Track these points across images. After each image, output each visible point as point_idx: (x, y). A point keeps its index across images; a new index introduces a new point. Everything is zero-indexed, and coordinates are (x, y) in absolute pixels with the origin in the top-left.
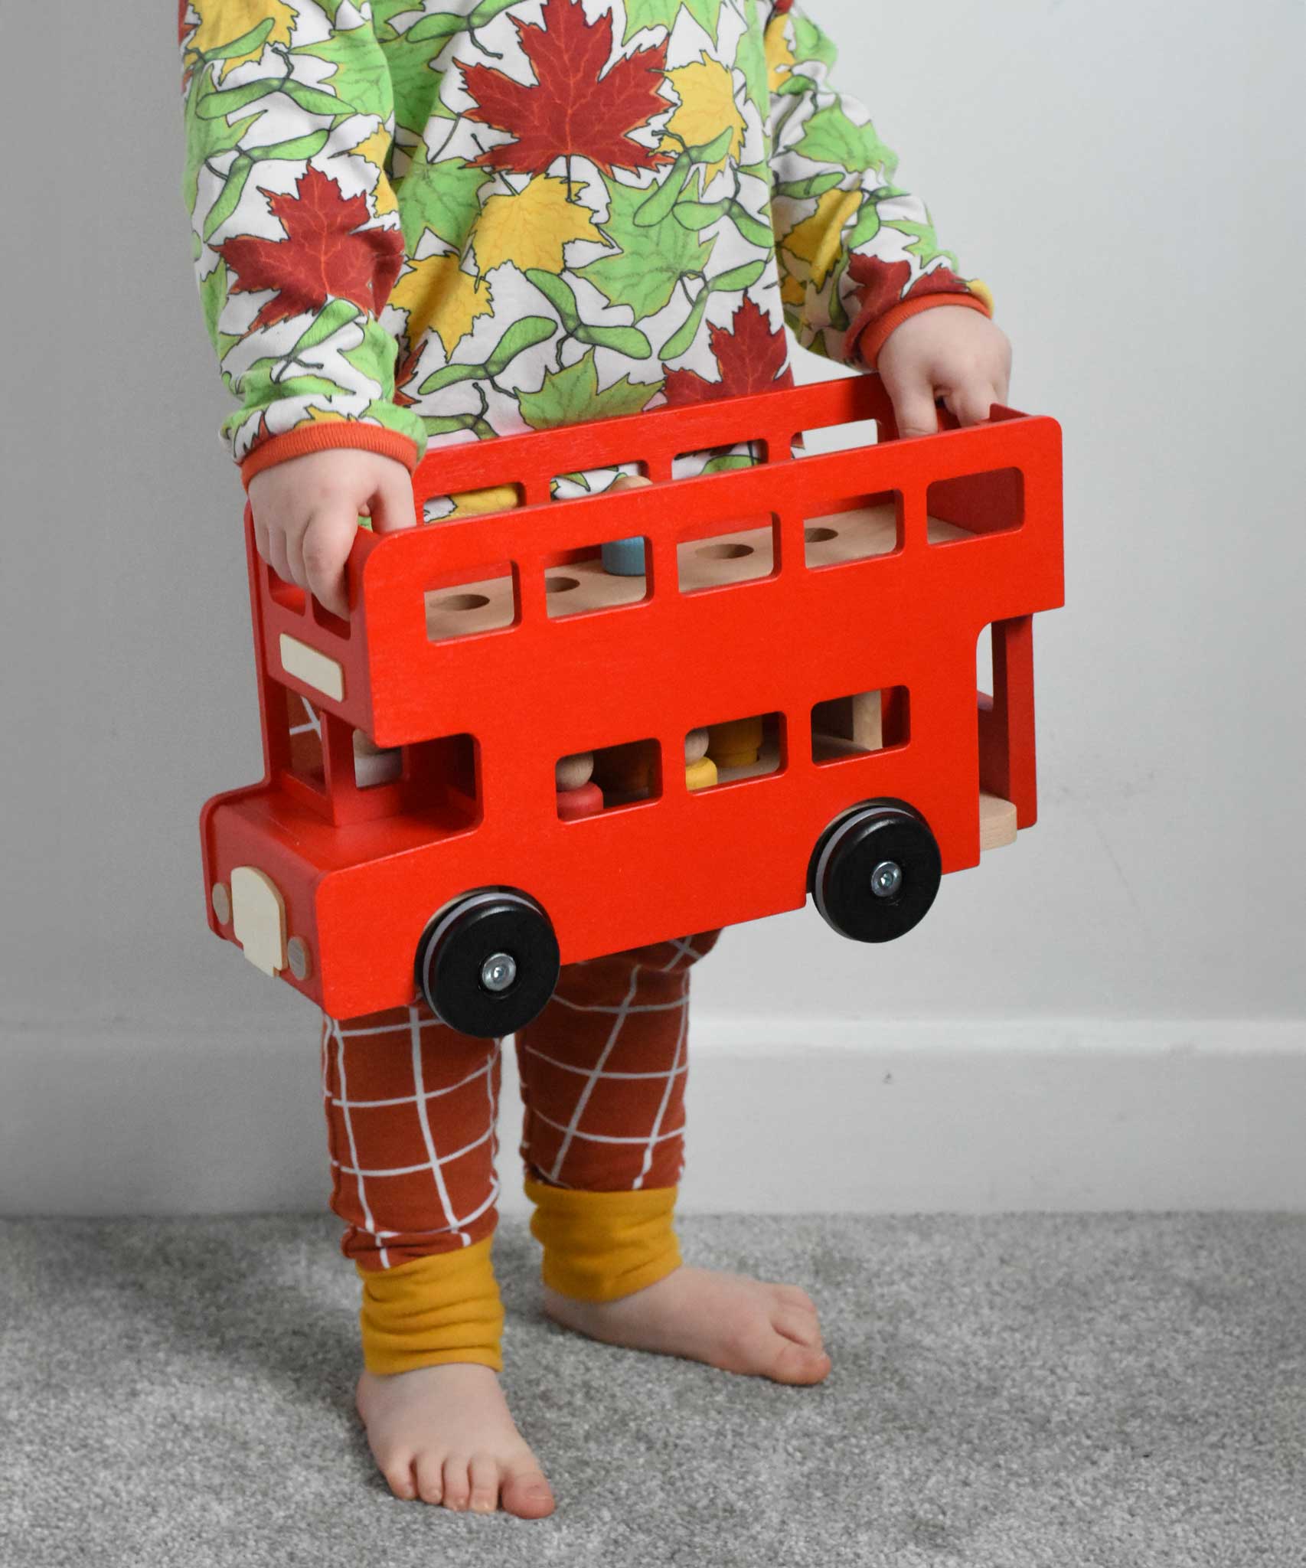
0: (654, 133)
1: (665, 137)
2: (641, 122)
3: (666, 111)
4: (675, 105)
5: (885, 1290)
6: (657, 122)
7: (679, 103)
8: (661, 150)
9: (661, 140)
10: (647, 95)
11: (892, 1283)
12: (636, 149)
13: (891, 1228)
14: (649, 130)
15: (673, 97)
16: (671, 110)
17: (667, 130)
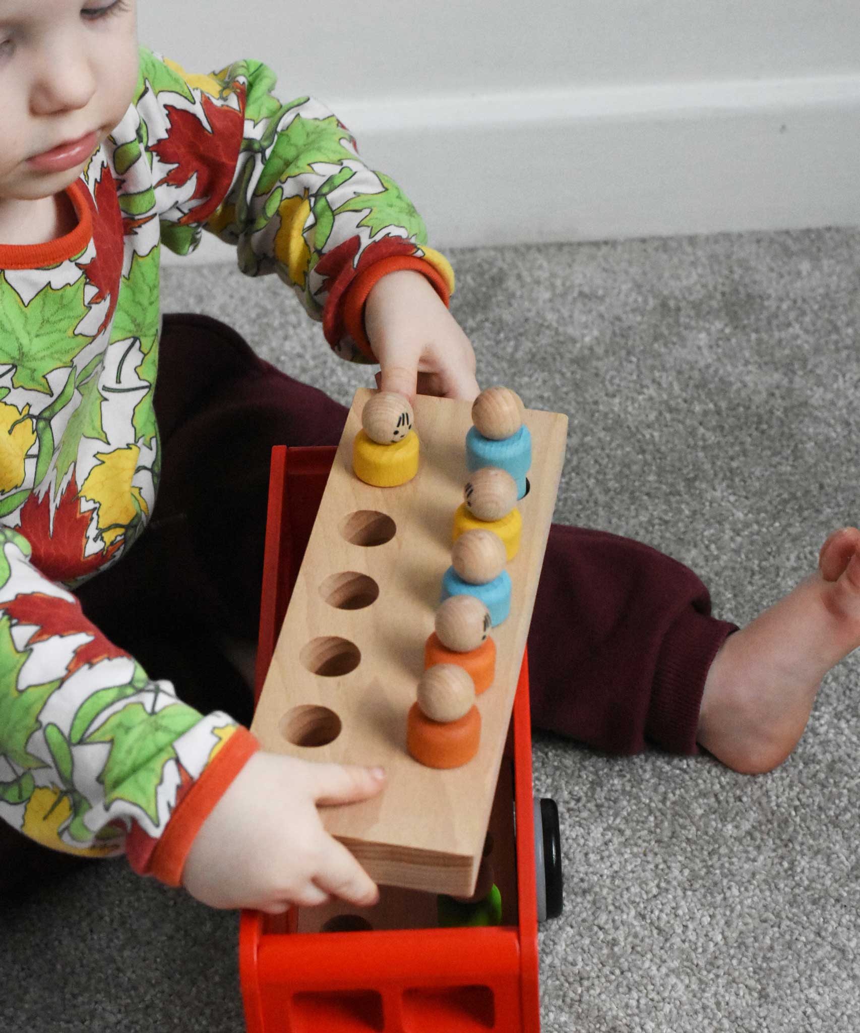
0: (95, 540)
1: (104, 535)
2: (84, 540)
3: (92, 519)
4: (95, 509)
5: (783, 334)
6: (92, 532)
7: (97, 505)
8: (108, 544)
9: (102, 539)
10: (77, 521)
11: (789, 325)
12: (96, 559)
13: (787, 252)
14: (91, 541)
15: (91, 505)
16: (95, 515)
17: (101, 529)
